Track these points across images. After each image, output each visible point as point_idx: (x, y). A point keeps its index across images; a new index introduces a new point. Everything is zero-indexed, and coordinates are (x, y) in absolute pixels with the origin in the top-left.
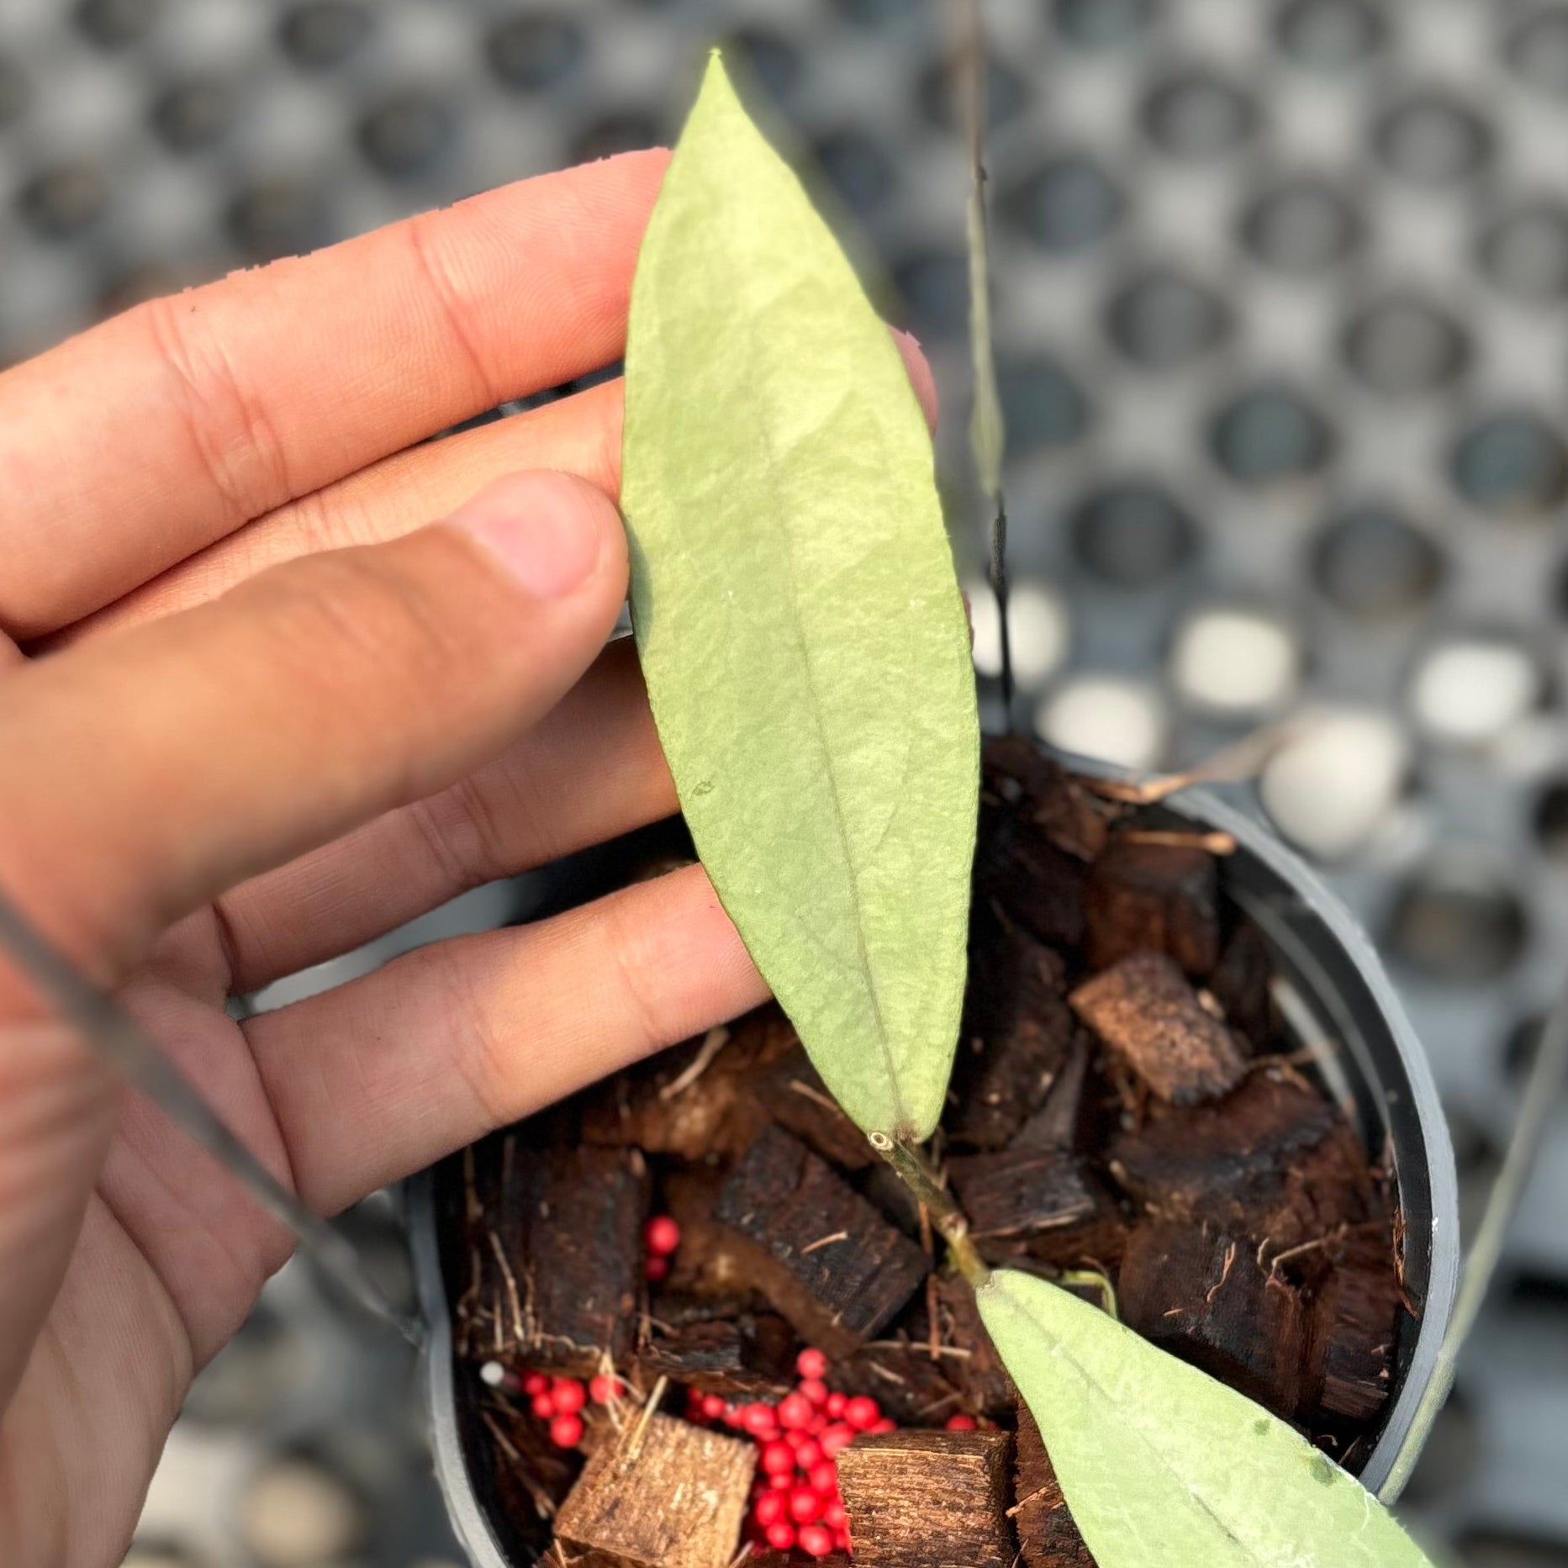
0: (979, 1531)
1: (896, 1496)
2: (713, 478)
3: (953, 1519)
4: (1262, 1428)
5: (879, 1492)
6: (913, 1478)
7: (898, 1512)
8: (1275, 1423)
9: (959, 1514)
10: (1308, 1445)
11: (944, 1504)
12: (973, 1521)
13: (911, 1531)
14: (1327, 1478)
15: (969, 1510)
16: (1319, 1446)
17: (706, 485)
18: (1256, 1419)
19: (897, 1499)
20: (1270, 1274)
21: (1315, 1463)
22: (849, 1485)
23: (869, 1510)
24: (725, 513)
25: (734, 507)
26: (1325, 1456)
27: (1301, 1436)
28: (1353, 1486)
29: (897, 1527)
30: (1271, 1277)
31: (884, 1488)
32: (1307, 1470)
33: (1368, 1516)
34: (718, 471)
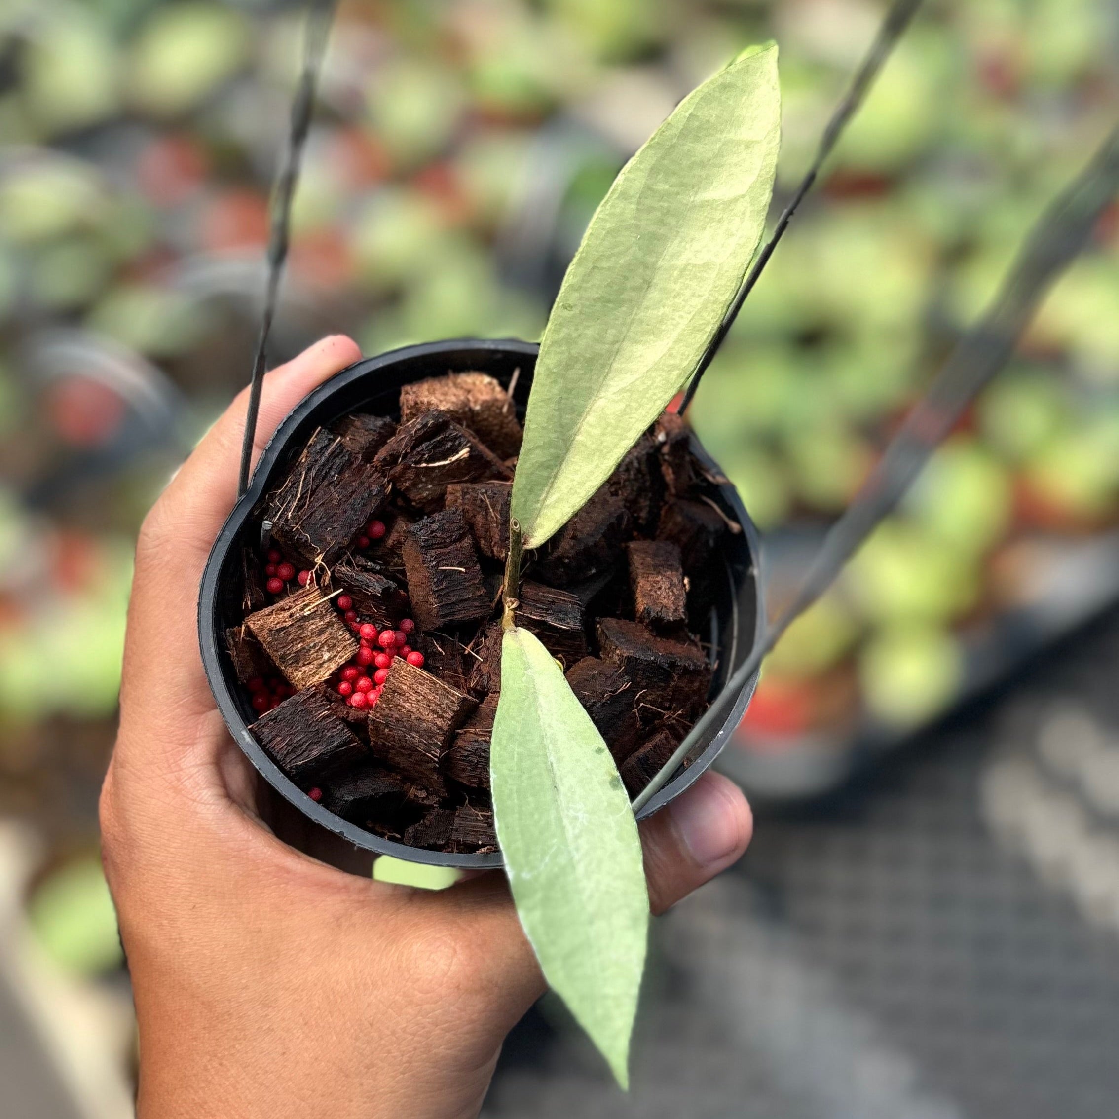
0: (439, 728)
1: (411, 693)
2: (667, 187)
3: (431, 717)
4: (599, 751)
5: (404, 687)
6: (424, 689)
7: (407, 700)
8: (607, 751)
9: (435, 716)
10: (616, 769)
11: (431, 708)
12: (439, 722)
13: (407, 712)
14: (614, 785)
15: (442, 717)
16: (620, 772)
17: (662, 187)
18: (600, 746)
19: (410, 695)
20: (637, 708)
21: (614, 779)
22: (393, 676)
23: (394, 692)
24: (661, 204)
25: (666, 205)
26: (620, 777)
27: (615, 764)
28: (624, 796)
29: (403, 707)
30: (636, 710)
31: (408, 686)
32: (609, 778)
33: (623, 812)
34: (671, 186)
